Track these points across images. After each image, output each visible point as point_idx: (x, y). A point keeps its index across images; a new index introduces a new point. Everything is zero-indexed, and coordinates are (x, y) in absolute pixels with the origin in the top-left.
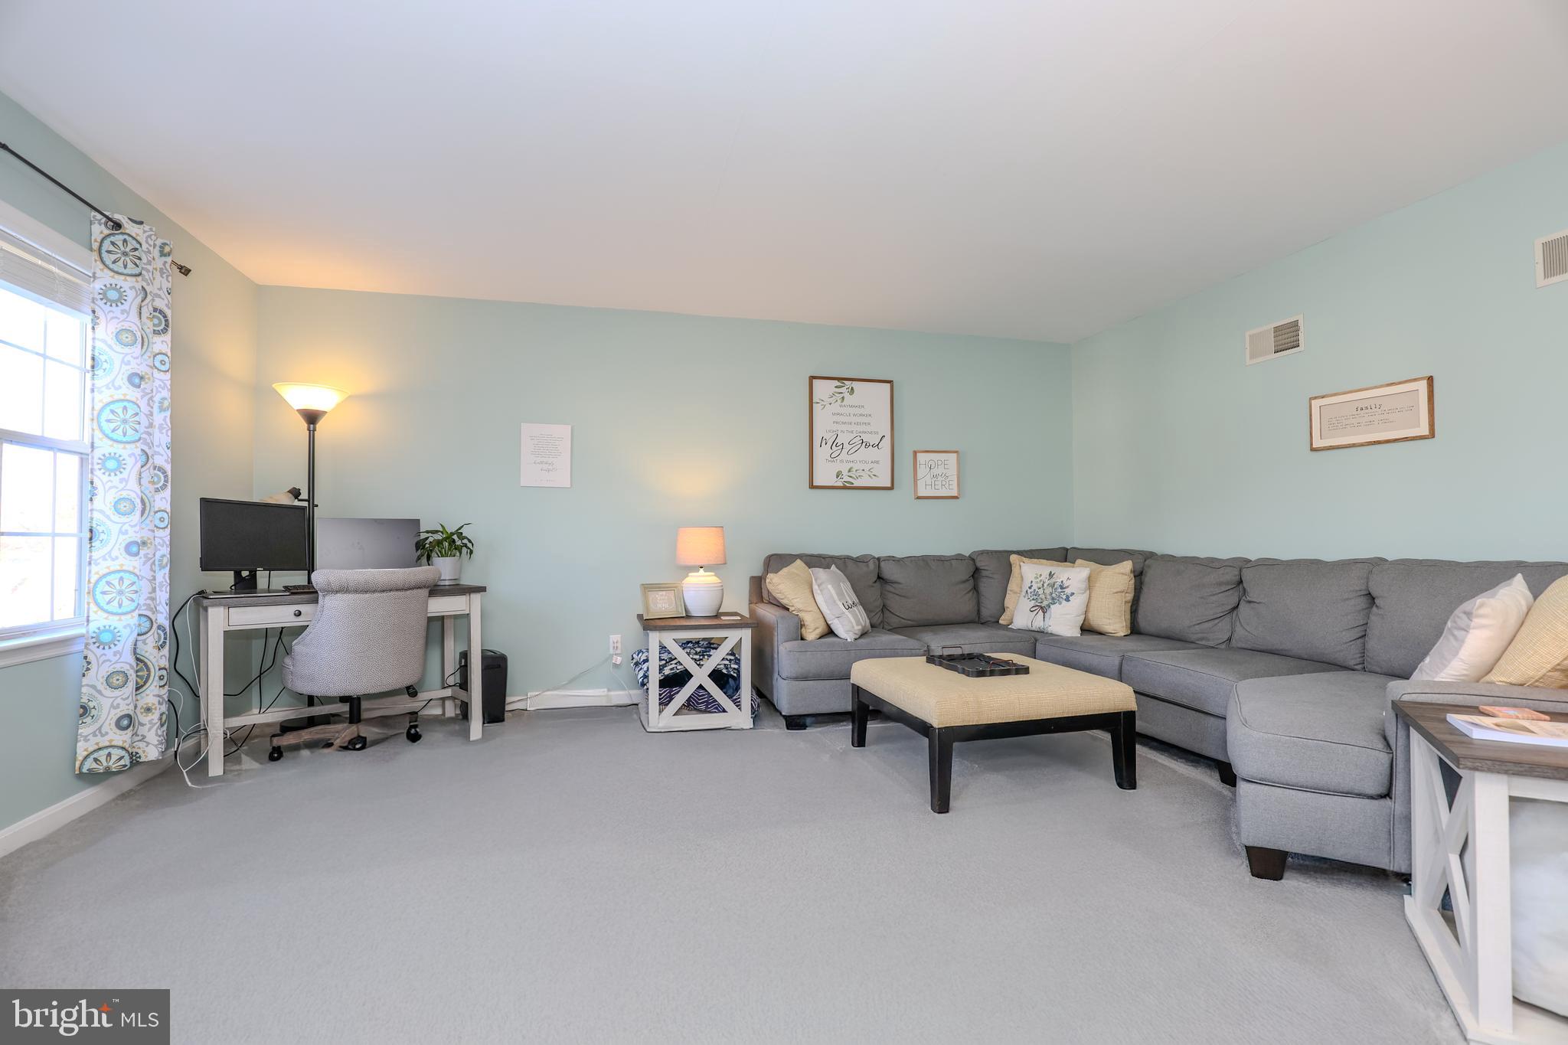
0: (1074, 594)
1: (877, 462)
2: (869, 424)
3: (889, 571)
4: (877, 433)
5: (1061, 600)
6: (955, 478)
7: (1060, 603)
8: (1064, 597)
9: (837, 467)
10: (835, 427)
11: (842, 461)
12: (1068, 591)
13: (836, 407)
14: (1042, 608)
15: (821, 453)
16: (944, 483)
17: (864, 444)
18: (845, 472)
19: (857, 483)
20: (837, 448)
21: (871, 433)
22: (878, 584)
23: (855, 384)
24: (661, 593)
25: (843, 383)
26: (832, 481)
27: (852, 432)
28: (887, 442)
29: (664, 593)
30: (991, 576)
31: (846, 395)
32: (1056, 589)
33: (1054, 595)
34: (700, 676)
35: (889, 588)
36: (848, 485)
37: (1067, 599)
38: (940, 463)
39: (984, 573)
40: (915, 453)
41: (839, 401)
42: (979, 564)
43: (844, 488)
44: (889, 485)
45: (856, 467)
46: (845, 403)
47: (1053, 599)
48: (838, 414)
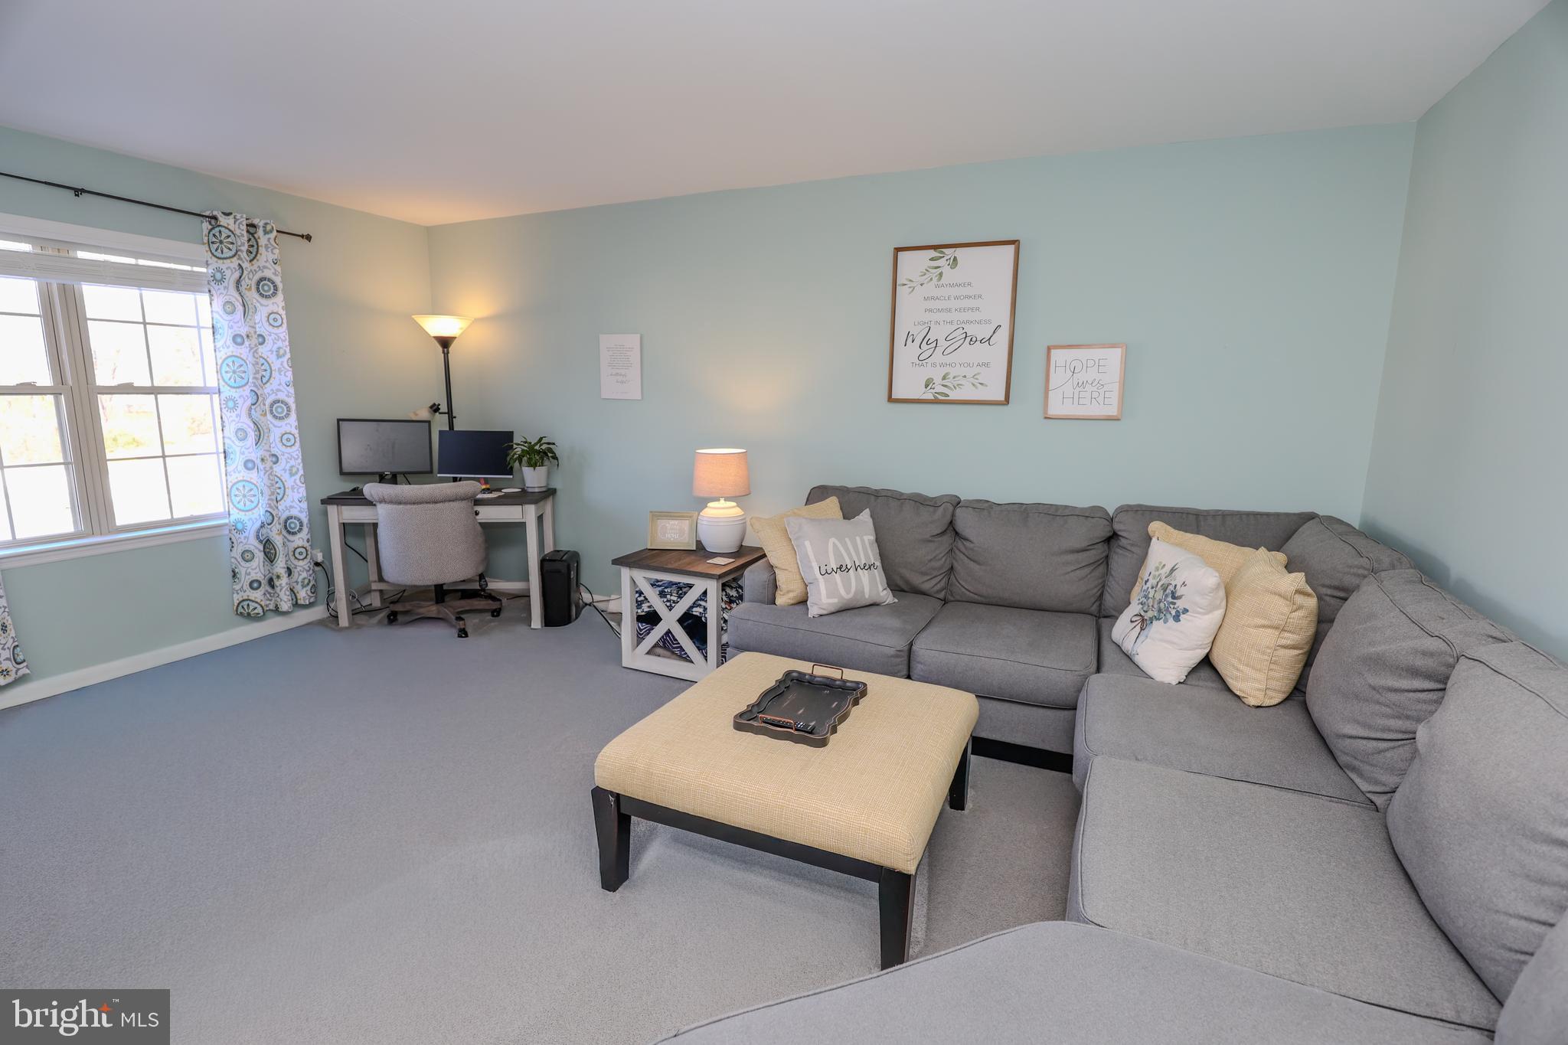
0: (1187, 611)
1: (986, 365)
2: (978, 309)
3: (966, 522)
4: (989, 322)
5: (1168, 616)
6: (1116, 387)
7: (1166, 622)
8: (1173, 612)
9: (927, 372)
10: (928, 317)
11: (934, 365)
12: (1180, 604)
13: (930, 289)
14: (1143, 620)
15: (905, 355)
16: (1095, 395)
17: (968, 339)
18: (938, 380)
19: (953, 395)
20: (929, 346)
21: (980, 322)
22: (947, 539)
23: (959, 253)
24: (672, 522)
25: (943, 253)
26: (919, 392)
27: (951, 323)
28: (1003, 336)
29: (676, 522)
30: (1129, 547)
31: (946, 270)
32: (1167, 596)
33: (1162, 605)
34: (669, 620)
35: (960, 544)
36: (940, 397)
37: (1177, 618)
38: (1091, 363)
39: (1123, 542)
40: (1049, 349)
41: (935, 279)
42: (1117, 527)
43: (935, 402)
44: (1002, 398)
45: (953, 372)
46: (944, 281)
47: (1160, 611)
48: (932, 298)
